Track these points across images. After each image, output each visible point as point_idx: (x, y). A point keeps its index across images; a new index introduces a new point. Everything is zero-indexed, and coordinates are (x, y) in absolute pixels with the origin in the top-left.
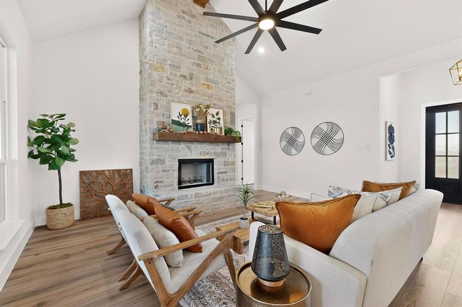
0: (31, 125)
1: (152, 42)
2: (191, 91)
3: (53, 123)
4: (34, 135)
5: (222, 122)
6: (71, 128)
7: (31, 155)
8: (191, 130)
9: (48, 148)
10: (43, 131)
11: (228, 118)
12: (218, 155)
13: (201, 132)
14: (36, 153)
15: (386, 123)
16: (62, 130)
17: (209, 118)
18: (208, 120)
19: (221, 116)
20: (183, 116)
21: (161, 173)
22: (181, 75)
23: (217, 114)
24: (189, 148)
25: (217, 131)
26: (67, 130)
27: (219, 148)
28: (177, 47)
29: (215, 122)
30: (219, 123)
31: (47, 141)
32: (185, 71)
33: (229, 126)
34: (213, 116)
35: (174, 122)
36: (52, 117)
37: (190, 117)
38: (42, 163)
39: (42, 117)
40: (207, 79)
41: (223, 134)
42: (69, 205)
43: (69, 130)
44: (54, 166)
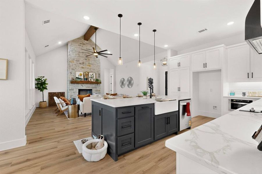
0: (36, 80)
1: (70, 54)
2: (83, 68)
3: (41, 79)
4: (37, 82)
5: (94, 77)
6: (46, 80)
7: (36, 88)
8: (83, 80)
9: (40, 86)
10: (39, 81)
11: (98, 75)
12: (93, 88)
13: (86, 81)
14: (37, 87)
15: (147, 77)
16: (43, 81)
17: (90, 76)
18: (89, 77)
19: (94, 75)
20: (80, 76)
21: (72, 93)
22: (79, 63)
23: (93, 74)
24: (82, 86)
25: (92, 80)
26: (45, 81)
27: (94, 86)
28: (78, 55)
29: (92, 77)
30: (93, 77)
31: (40, 84)
32: (81, 62)
33: (98, 78)
34: (91, 75)
35: (77, 78)
36: (41, 77)
37: (82, 76)
38: (38, 90)
39: (38, 78)
40: (89, 63)
41: (95, 81)
42: (45, 101)
43: (46, 81)
44: (42, 90)
